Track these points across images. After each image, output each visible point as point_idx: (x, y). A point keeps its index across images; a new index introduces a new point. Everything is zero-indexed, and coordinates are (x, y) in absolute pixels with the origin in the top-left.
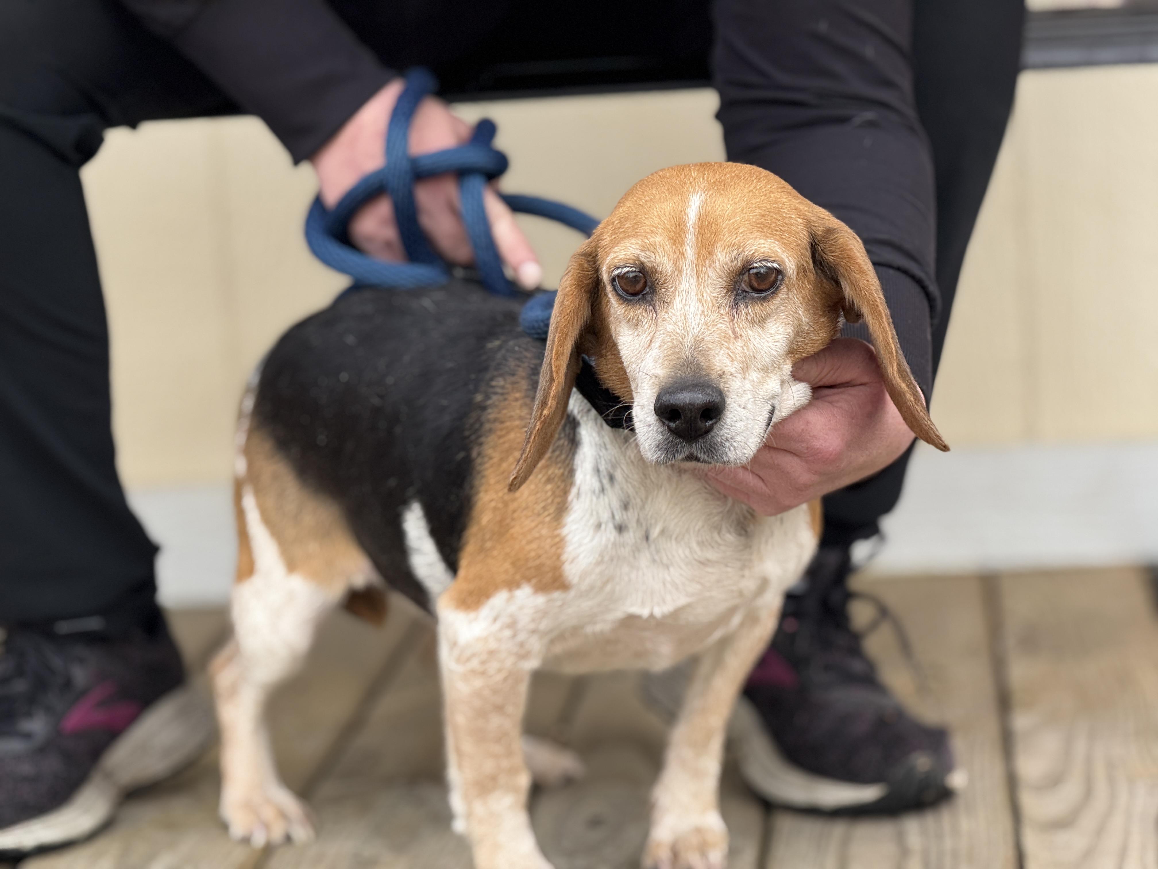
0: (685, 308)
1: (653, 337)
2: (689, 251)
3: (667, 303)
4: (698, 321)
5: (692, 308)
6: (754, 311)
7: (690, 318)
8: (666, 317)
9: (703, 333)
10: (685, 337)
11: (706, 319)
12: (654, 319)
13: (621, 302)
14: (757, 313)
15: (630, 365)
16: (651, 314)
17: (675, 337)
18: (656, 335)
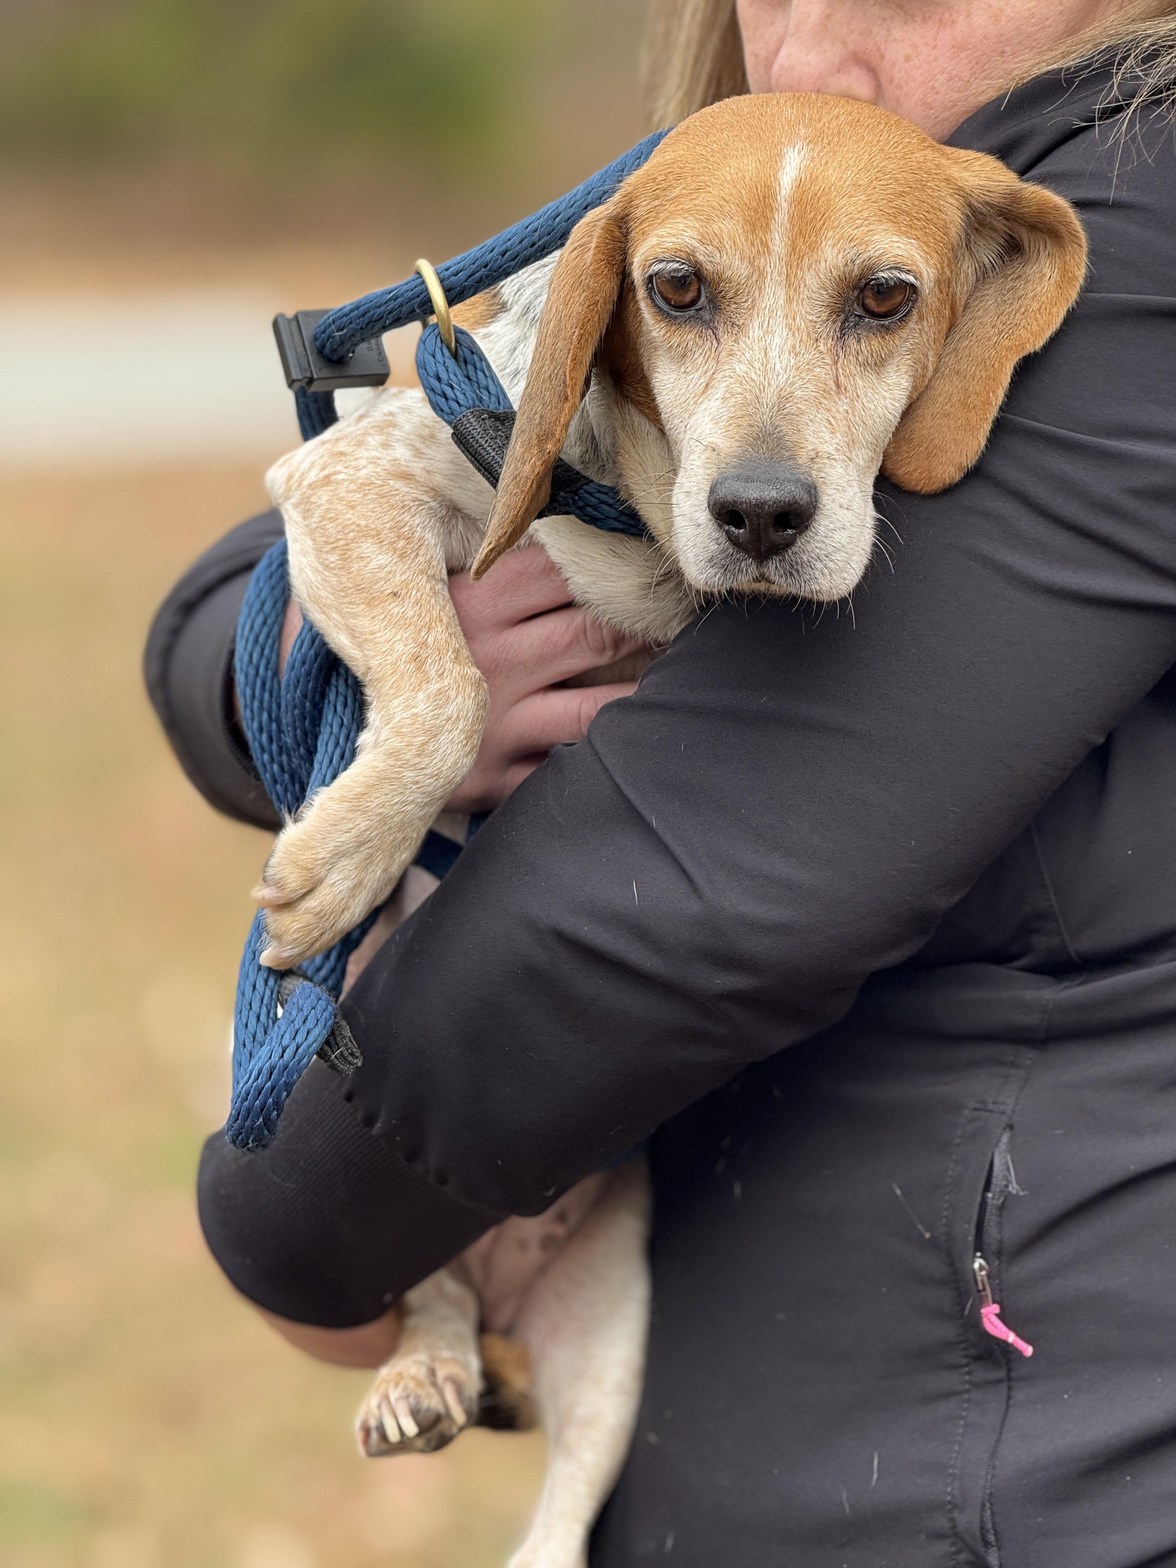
0: (766, 338)
1: (712, 378)
2: (777, 242)
3: (738, 326)
4: (784, 363)
5: (777, 340)
6: (869, 348)
7: (774, 355)
8: (735, 349)
9: (793, 384)
10: (764, 389)
11: (798, 359)
12: (713, 350)
13: (659, 318)
14: (875, 351)
15: (670, 419)
16: (709, 342)
17: (748, 387)
18: (715, 376)
